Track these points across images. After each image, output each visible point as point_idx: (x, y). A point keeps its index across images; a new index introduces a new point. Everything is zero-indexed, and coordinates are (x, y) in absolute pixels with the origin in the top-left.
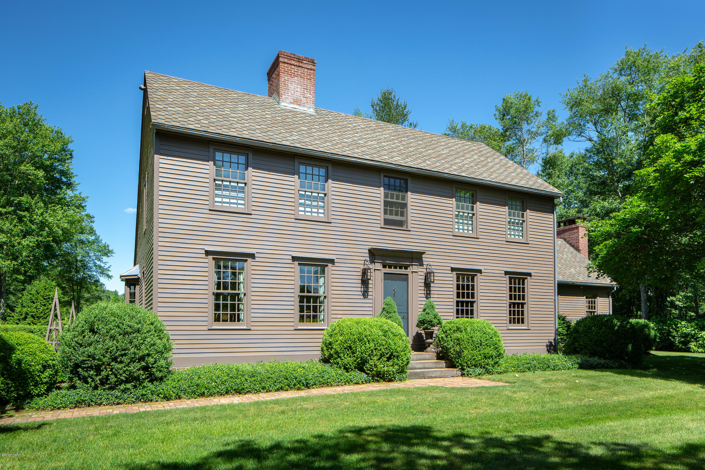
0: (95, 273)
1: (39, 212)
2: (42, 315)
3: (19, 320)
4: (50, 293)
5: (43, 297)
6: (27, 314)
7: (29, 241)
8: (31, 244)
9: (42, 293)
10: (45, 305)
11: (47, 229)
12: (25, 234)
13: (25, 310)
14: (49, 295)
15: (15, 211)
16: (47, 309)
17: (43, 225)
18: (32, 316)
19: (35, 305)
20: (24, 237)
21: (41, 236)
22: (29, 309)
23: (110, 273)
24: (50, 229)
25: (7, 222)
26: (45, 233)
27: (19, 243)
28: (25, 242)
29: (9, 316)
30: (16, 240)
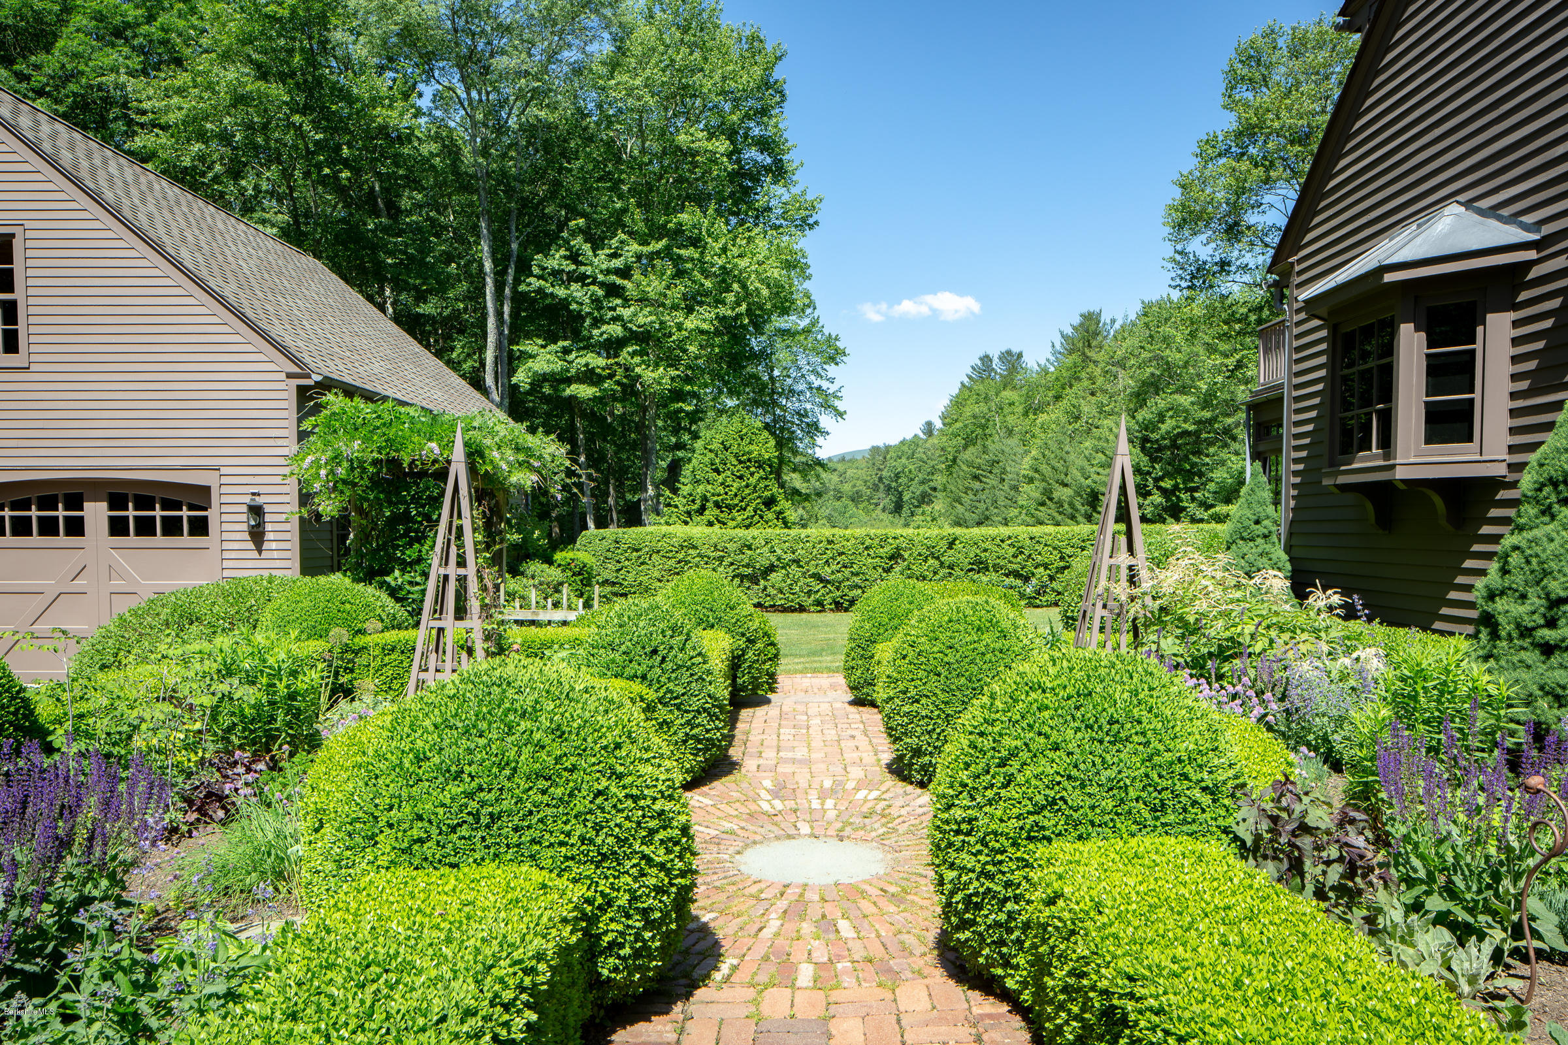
0: (808, 406)
1: (717, 246)
2: (736, 501)
3: (689, 513)
4: (752, 447)
5: (736, 456)
6: (705, 499)
7: (702, 319)
8: (705, 326)
9: (735, 449)
10: (741, 477)
11: (736, 286)
12: (690, 304)
13: (700, 489)
14: (750, 453)
15: (668, 248)
16: (747, 486)
17: (725, 278)
18: (717, 505)
19: (720, 479)
20: (690, 310)
21: (724, 303)
22: (709, 487)
23: (840, 405)
24: (744, 287)
25: (653, 277)
26: (730, 298)
27: (680, 327)
28: (691, 323)
29: (669, 505)
30: (673, 319)
